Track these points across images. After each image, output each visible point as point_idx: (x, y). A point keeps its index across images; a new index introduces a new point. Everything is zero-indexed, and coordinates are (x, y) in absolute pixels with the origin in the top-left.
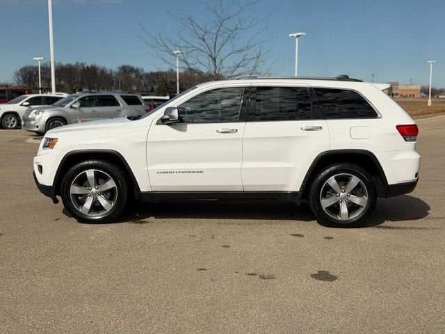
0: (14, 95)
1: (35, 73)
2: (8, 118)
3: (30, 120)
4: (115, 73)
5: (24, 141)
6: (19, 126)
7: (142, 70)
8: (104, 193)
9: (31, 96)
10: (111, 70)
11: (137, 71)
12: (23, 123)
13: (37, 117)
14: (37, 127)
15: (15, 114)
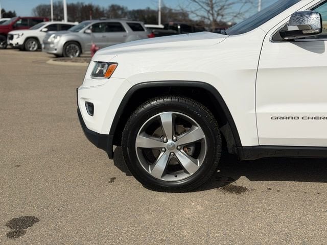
0: (34, 23)
1: (47, 10)
2: (30, 42)
3: (49, 43)
4: (106, 10)
5: (45, 62)
6: (39, 49)
7: (127, 8)
8: (186, 147)
9: (48, 24)
10: (103, 8)
11: (122, 9)
12: (43, 46)
13: (56, 41)
14: (56, 50)
15: (36, 39)
